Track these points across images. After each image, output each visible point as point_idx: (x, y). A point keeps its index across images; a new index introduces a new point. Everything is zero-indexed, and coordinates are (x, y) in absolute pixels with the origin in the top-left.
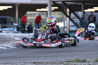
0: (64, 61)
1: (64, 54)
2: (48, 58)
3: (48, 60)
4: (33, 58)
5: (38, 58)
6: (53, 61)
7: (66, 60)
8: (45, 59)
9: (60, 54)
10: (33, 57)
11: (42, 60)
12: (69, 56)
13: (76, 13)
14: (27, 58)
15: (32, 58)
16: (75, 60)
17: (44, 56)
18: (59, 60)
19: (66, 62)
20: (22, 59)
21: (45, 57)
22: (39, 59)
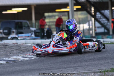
0: (97, 71)
1: (96, 62)
2: (78, 68)
3: (79, 71)
4: (61, 70)
5: (67, 69)
6: (85, 72)
7: (100, 70)
8: (75, 70)
9: (91, 63)
10: (61, 68)
11: (71, 71)
12: (102, 65)
13: (103, 11)
14: (53, 69)
15: (59, 70)
16: (110, 70)
17: (73, 66)
18: (92, 70)
19: (100, 72)
20: (48, 71)
21: (74, 68)
22: (68, 71)
